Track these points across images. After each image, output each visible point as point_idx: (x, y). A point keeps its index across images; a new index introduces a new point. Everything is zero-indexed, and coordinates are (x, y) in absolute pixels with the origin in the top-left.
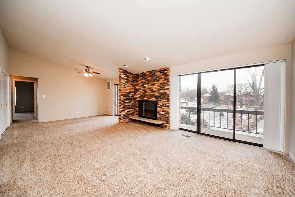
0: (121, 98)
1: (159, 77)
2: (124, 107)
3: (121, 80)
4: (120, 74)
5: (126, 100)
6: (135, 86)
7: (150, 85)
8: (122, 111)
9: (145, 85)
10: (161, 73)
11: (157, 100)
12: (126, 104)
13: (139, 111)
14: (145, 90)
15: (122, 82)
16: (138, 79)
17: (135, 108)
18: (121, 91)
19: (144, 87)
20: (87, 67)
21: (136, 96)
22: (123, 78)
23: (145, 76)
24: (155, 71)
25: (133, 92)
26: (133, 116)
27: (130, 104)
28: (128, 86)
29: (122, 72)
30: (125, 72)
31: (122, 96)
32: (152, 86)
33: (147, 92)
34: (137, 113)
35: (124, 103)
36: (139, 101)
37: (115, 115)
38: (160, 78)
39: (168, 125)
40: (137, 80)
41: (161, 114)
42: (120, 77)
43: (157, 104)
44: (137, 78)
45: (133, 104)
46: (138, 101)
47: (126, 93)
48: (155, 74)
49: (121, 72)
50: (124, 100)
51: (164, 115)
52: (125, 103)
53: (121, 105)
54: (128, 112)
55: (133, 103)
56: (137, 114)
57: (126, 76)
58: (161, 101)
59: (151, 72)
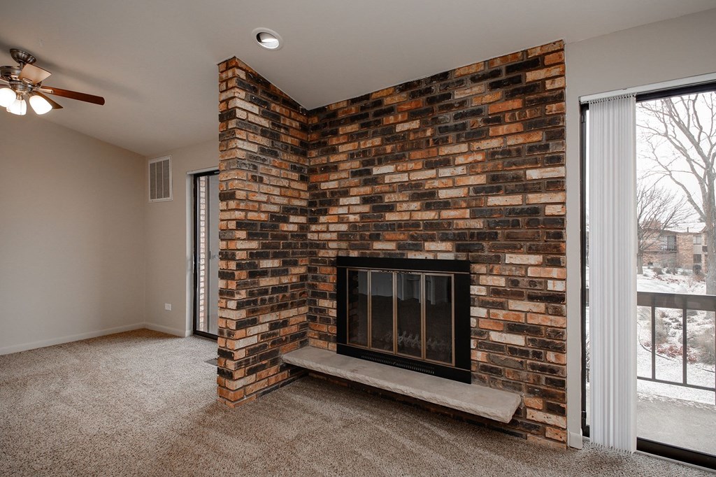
0: (232, 245)
1: (477, 112)
2: (255, 302)
3: (232, 132)
4: (224, 96)
5: (264, 256)
6: (313, 178)
7: (411, 166)
8: (241, 325)
9: (376, 171)
10: (493, 86)
11: (462, 257)
12: (266, 282)
13: (340, 321)
14: (381, 198)
15: (240, 144)
16: (335, 133)
17: (315, 303)
18: (232, 204)
19: (375, 181)
20: (13, 52)
21: (318, 232)
22: (246, 125)
23: (376, 114)
24: (452, 79)
25: (302, 211)
26: (305, 350)
27: (285, 280)
28: (274, 172)
29: (241, 85)
30: (258, 86)
31: (242, 234)
32: (431, 173)
33: (391, 208)
34: (325, 329)
35: (252, 275)
36: (341, 263)
37: (196, 333)
38: (486, 121)
39: (553, 419)
40: (325, 144)
41: (498, 347)
42: (227, 115)
43: (465, 282)
44: (328, 129)
45: (303, 278)
46: (332, 264)
47: (263, 217)
48: (448, 96)
49: (233, 83)
50: (253, 255)
51: (523, 353)
52: (256, 273)
53: (233, 285)
54: (274, 325)
55: (302, 270)
56: (324, 337)
57: (264, 115)
58: (498, 260)
59: (423, 86)
